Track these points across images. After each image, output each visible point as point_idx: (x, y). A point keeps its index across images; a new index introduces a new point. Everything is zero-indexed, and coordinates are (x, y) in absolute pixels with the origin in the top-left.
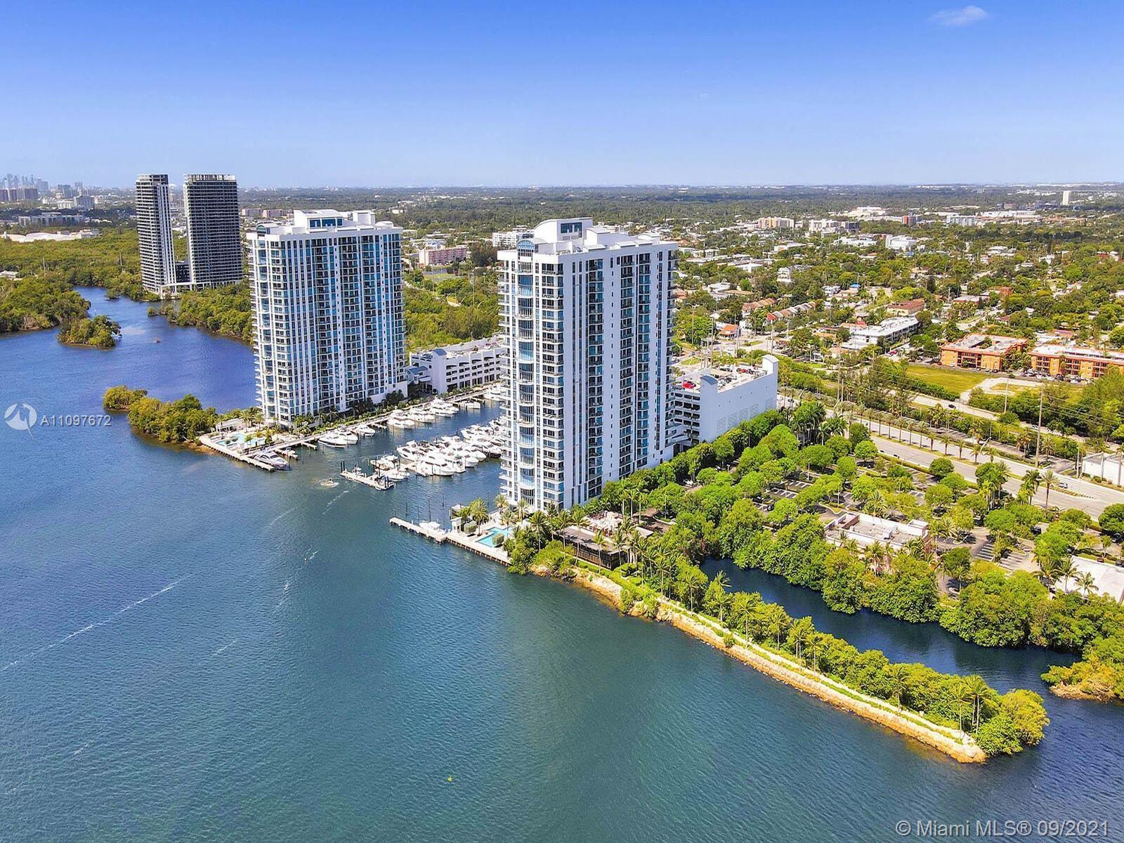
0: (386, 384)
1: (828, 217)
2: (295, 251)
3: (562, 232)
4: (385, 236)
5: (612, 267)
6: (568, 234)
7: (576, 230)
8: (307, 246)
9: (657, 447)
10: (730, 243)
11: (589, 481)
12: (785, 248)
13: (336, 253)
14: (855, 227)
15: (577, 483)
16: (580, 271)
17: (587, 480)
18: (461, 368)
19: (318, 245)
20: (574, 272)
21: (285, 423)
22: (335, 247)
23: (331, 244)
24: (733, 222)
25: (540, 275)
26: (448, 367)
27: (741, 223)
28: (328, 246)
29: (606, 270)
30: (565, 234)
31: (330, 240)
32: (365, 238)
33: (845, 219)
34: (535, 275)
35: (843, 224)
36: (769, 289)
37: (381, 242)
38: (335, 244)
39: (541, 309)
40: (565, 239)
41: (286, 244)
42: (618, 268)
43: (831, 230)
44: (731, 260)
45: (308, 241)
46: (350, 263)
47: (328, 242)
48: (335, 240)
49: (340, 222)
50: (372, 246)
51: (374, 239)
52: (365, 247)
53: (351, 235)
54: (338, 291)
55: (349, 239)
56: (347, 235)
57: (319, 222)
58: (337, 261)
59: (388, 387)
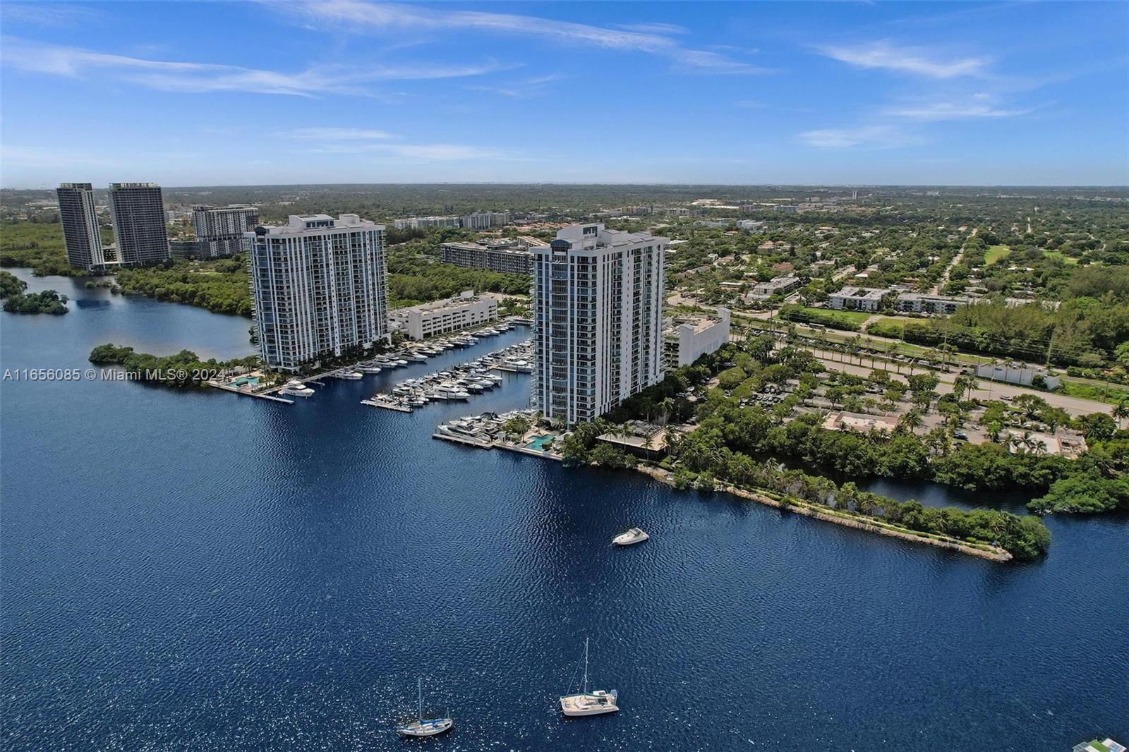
0: (373, 336)
2: (295, 245)
3: (585, 233)
4: (370, 232)
5: (628, 256)
8: (305, 241)
9: (655, 373)
13: (330, 246)
14: (704, 212)
16: (608, 261)
18: (434, 321)
19: (314, 240)
20: (604, 262)
22: (328, 241)
23: (325, 239)
26: (424, 321)
28: (323, 241)
29: (624, 259)
31: (325, 236)
32: (353, 234)
33: (692, 208)
35: (694, 211)
37: (367, 236)
38: (329, 239)
42: (632, 257)
45: (305, 238)
46: (341, 252)
47: (322, 238)
48: (329, 236)
49: (332, 223)
50: (359, 239)
51: (361, 234)
52: (353, 240)
53: (342, 232)
54: (332, 273)
55: (340, 235)
56: (337, 232)
57: (314, 224)
58: (330, 251)
59: (376, 338)
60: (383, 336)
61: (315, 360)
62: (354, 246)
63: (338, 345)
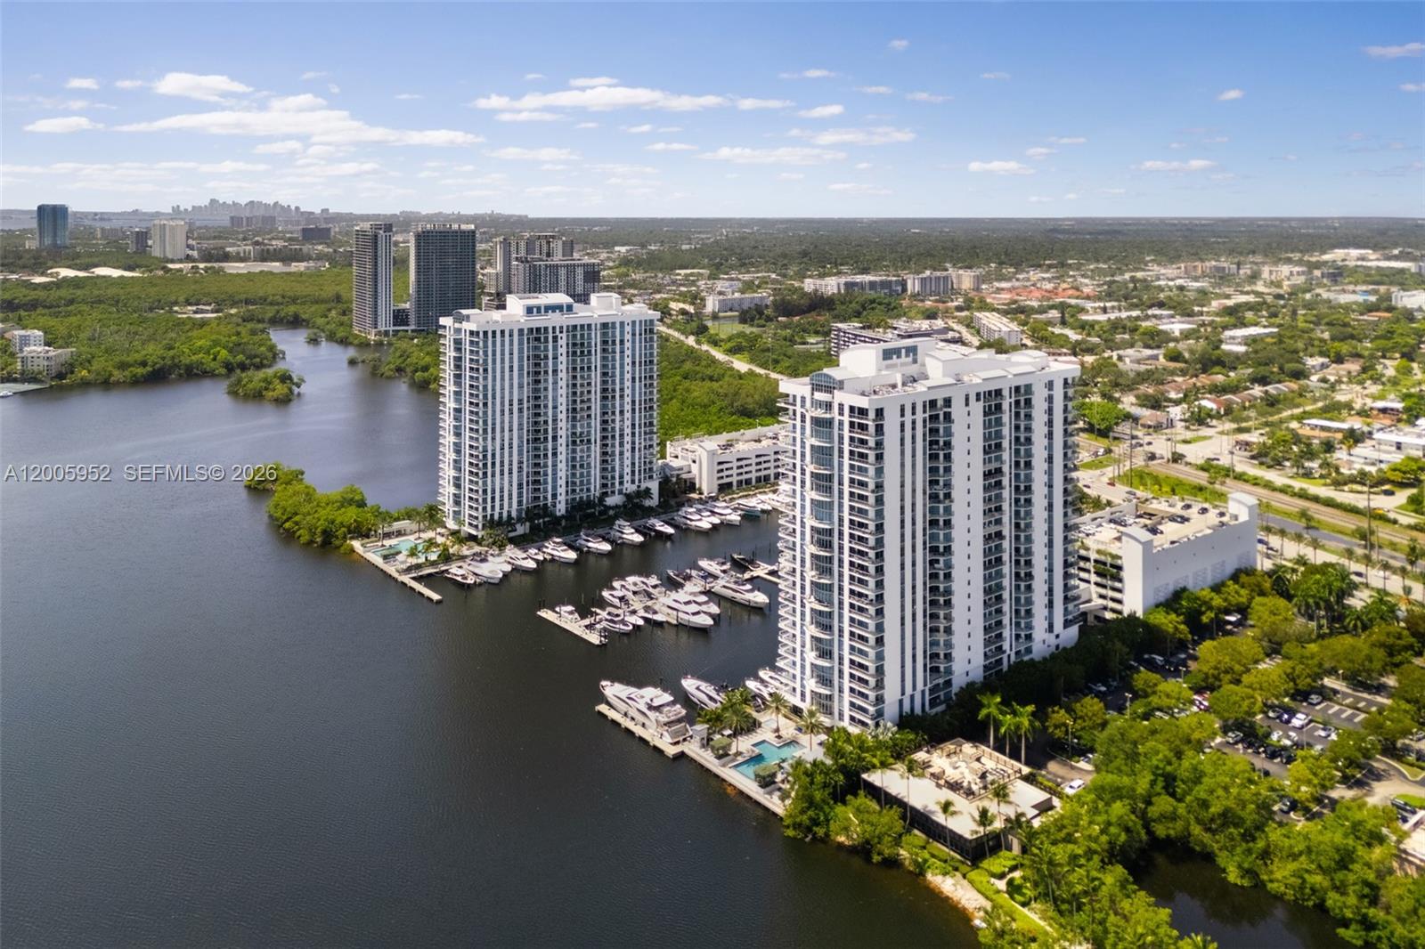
0: (626, 485)
1: (1289, 261)
2: (503, 341)
3: (884, 359)
4: (634, 321)
5: (967, 404)
6: (895, 360)
7: (907, 356)
8: (521, 335)
9: (1051, 628)
10: (1142, 296)
11: (929, 686)
12: (1230, 303)
13: (562, 342)
14: (1338, 274)
15: (909, 690)
16: (914, 413)
17: (925, 685)
18: (739, 463)
19: (537, 335)
20: (902, 415)
21: (474, 532)
22: (560, 335)
23: (554, 333)
24: (1141, 264)
25: (846, 419)
26: (720, 463)
27: (1156, 267)
28: (551, 335)
29: (957, 410)
30: (889, 362)
31: (554, 328)
32: (605, 326)
33: (1318, 265)
34: (838, 417)
35: (1317, 273)
36: (1212, 361)
37: (628, 329)
38: (561, 332)
39: (846, 462)
40: (888, 367)
41: (490, 335)
42: (977, 408)
43: (1300, 280)
44: (1147, 317)
45: (521, 331)
46: (582, 352)
47: (550, 330)
48: (561, 328)
49: (570, 308)
50: (614, 333)
51: (618, 325)
52: (604, 335)
53: (585, 322)
54: (562, 383)
55: (582, 326)
56: (578, 322)
57: (539, 309)
58: (563, 350)
59: (630, 488)
60: (643, 486)
61: (520, 520)
62: (605, 342)
63: (562, 498)
